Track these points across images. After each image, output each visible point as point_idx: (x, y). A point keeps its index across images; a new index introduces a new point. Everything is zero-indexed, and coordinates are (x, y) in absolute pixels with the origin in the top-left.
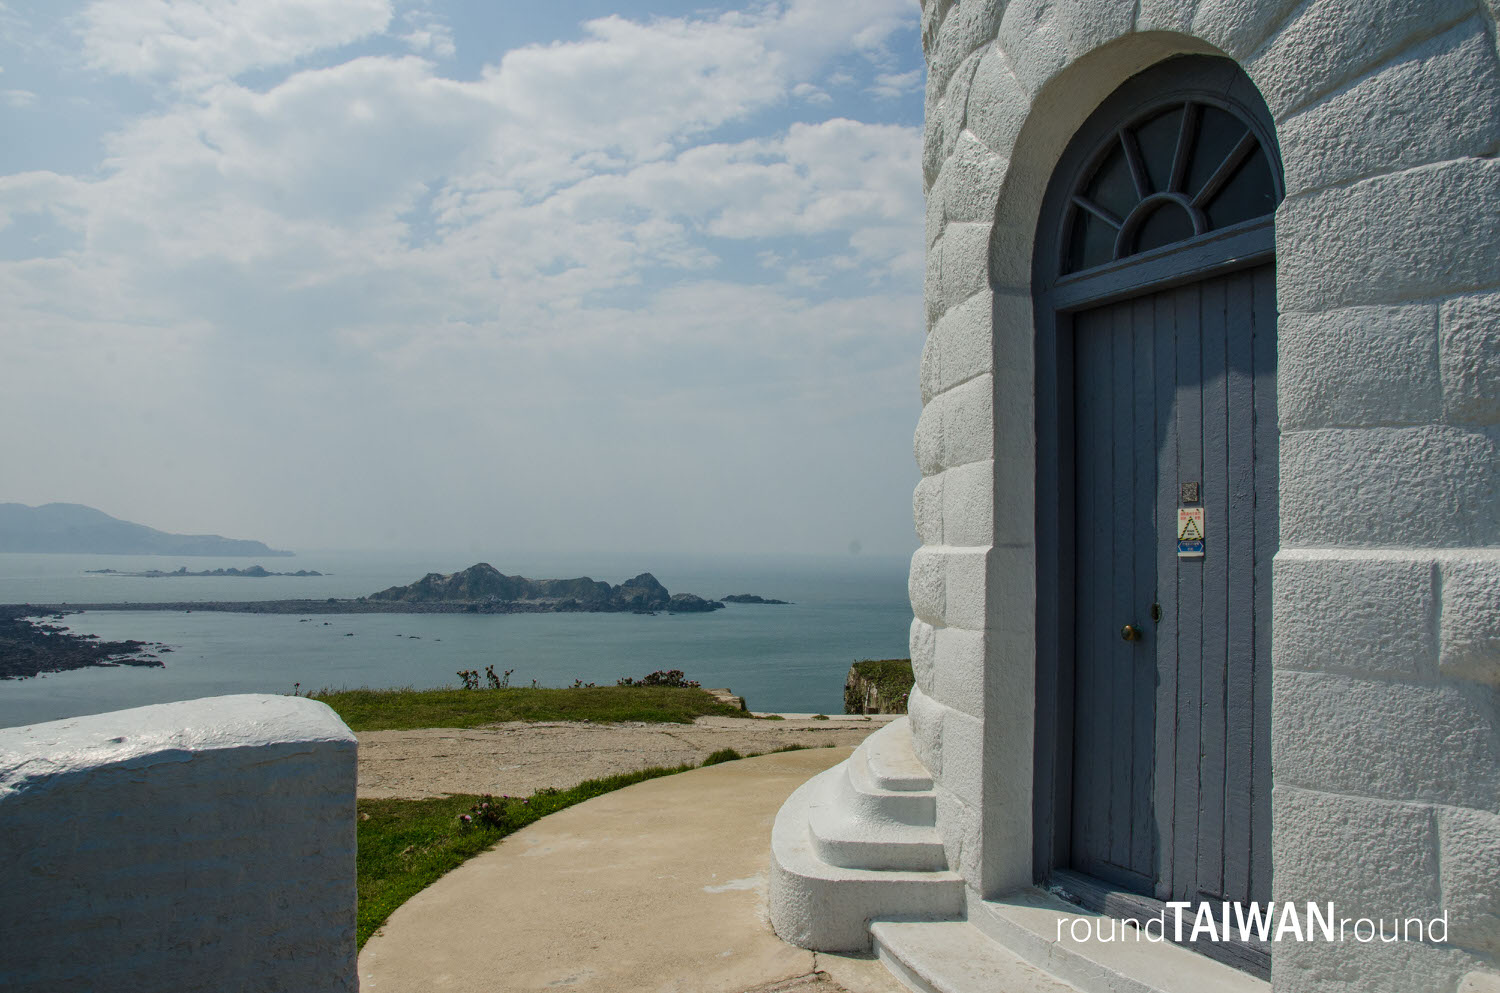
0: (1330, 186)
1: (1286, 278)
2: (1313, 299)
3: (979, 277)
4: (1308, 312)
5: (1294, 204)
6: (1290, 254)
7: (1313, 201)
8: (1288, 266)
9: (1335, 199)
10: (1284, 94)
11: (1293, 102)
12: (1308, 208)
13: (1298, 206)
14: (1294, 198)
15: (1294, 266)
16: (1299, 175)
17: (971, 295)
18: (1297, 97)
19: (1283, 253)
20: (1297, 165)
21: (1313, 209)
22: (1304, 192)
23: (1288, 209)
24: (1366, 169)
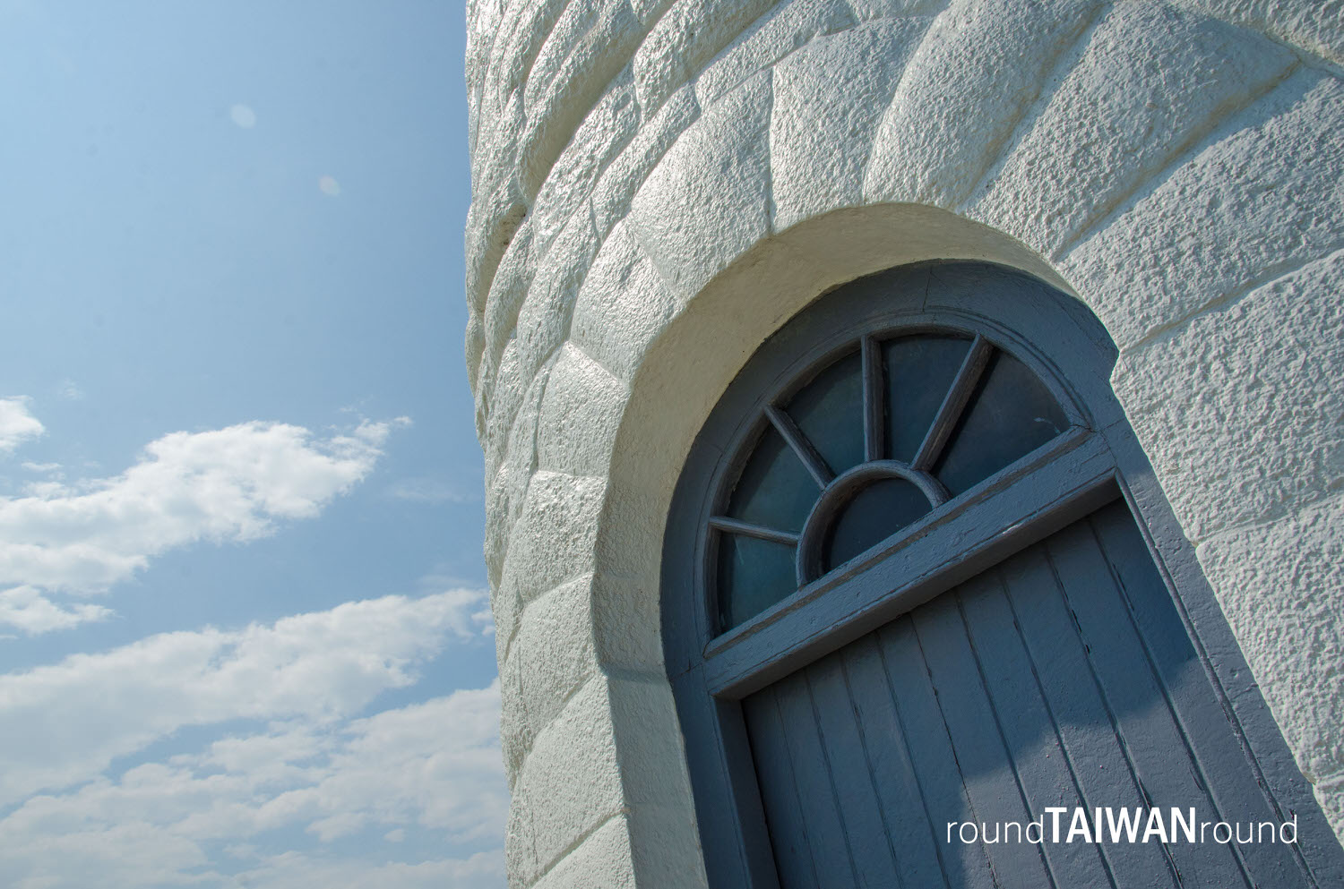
0: (1197, 314)
1: (1181, 477)
2: (1260, 496)
3: (580, 661)
4: (1258, 522)
5: (1141, 359)
6: (1172, 436)
7: (1176, 343)
8: (1176, 455)
9: (1218, 328)
10: (1049, 221)
11: (1071, 225)
12: (1171, 356)
13: (1150, 358)
14: (1138, 348)
15: (1191, 452)
16: (1131, 313)
17: (571, 694)
18: (1073, 218)
19: (1155, 438)
20: (1121, 300)
21: (1183, 355)
22: (1152, 333)
23: (1133, 369)
24: (1250, 273)
